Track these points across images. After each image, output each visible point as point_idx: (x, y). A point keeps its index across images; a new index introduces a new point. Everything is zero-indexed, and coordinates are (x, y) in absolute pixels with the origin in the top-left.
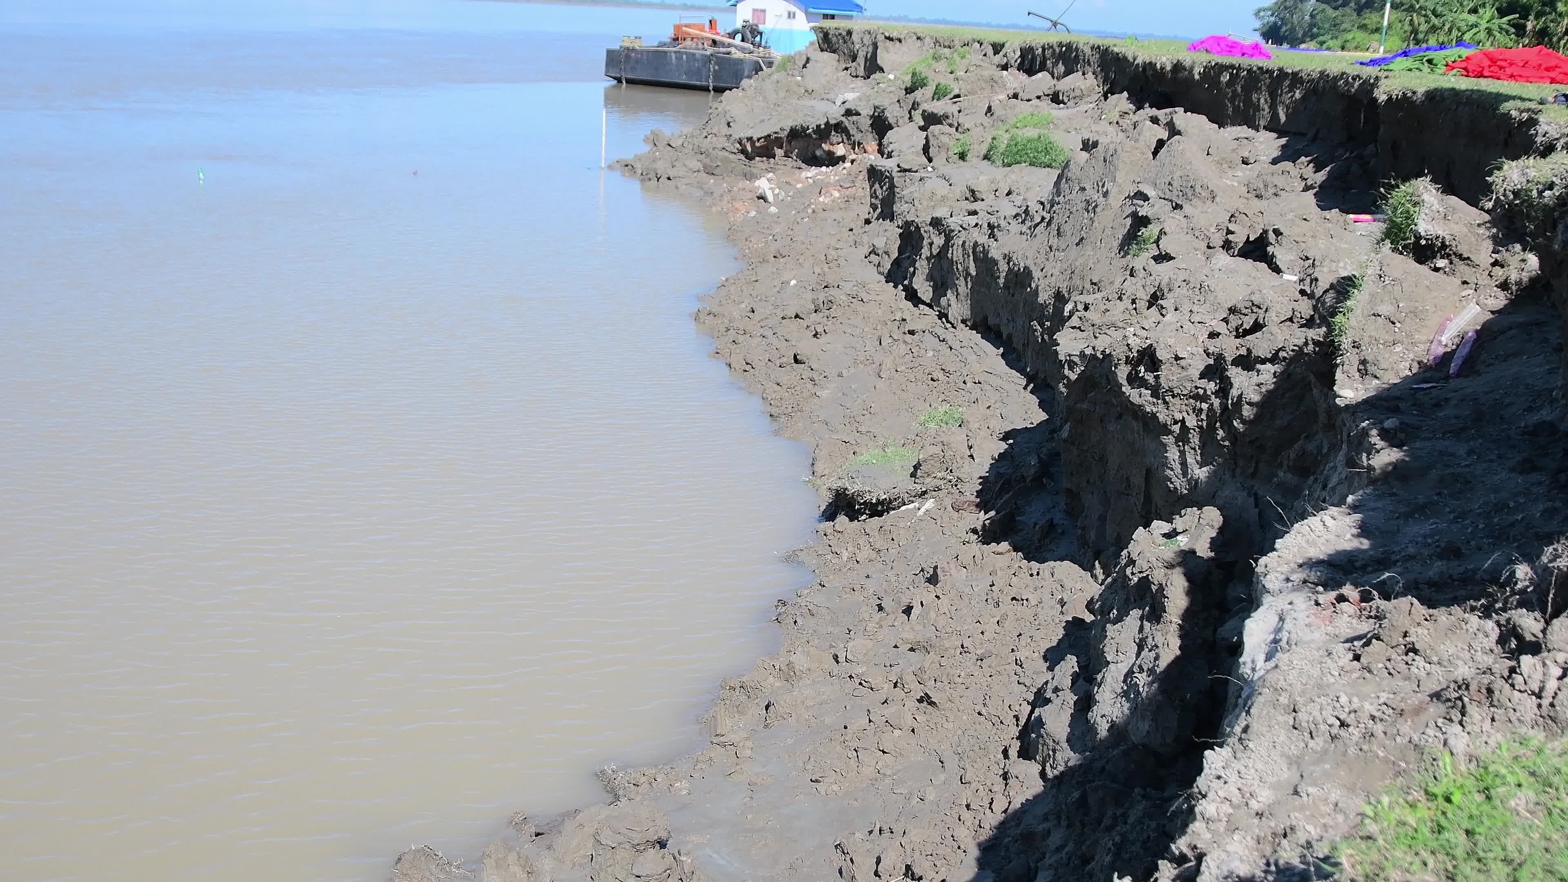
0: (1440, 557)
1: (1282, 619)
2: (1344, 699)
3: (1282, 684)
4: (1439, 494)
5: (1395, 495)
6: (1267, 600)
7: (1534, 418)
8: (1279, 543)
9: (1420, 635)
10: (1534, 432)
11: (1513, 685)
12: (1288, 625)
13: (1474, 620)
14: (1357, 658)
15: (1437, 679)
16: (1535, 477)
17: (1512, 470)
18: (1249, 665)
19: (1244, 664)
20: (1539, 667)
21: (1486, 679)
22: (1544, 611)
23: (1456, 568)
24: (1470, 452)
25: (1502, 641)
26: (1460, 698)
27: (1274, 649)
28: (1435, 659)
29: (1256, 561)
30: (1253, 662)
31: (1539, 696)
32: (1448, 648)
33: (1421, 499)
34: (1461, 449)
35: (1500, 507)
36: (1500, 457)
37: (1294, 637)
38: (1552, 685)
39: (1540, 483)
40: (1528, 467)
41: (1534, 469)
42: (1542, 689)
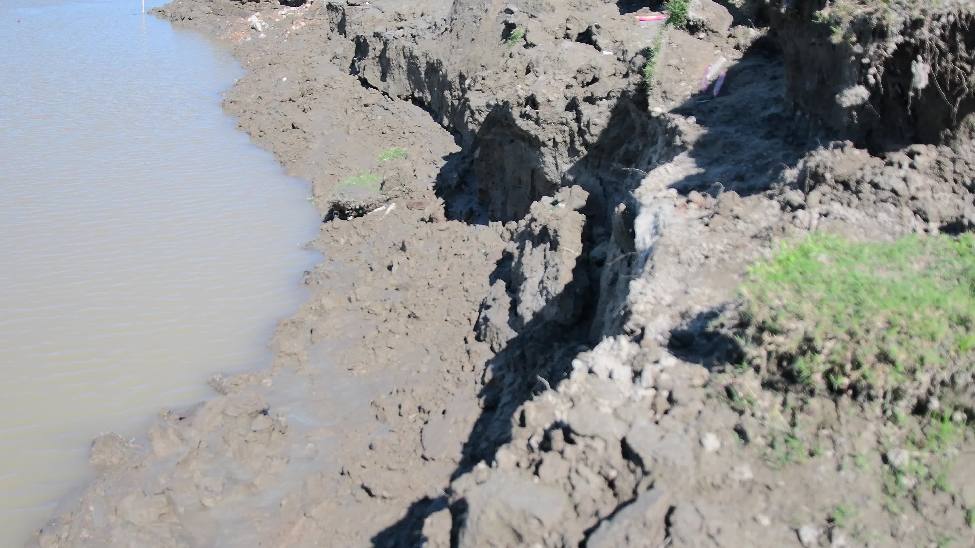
0: (733, 180)
1: (656, 216)
2: (704, 245)
3: (668, 242)
4: (725, 153)
5: (700, 155)
6: (643, 210)
7: (767, 113)
8: (643, 182)
9: (738, 210)
10: (770, 118)
11: (795, 225)
12: (661, 217)
13: (766, 202)
14: (707, 225)
15: (753, 230)
16: (774, 141)
17: (761, 138)
18: (641, 241)
19: (639, 242)
20: (808, 215)
21: (781, 224)
22: (803, 190)
23: (745, 185)
24: (737, 131)
25: (783, 209)
26: (768, 235)
27: (656, 230)
28: (749, 221)
29: (633, 192)
30: (644, 240)
31: (809, 229)
32: (755, 216)
33: (715, 156)
34: (732, 130)
35: (759, 156)
36: (753, 132)
37: (667, 222)
38: (815, 222)
39: (777, 143)
40: (770, 135)
41: (773, 137)
42: (810, 225)
